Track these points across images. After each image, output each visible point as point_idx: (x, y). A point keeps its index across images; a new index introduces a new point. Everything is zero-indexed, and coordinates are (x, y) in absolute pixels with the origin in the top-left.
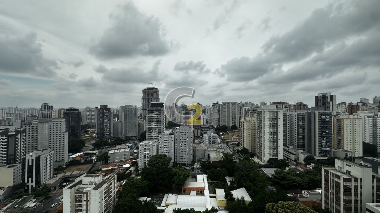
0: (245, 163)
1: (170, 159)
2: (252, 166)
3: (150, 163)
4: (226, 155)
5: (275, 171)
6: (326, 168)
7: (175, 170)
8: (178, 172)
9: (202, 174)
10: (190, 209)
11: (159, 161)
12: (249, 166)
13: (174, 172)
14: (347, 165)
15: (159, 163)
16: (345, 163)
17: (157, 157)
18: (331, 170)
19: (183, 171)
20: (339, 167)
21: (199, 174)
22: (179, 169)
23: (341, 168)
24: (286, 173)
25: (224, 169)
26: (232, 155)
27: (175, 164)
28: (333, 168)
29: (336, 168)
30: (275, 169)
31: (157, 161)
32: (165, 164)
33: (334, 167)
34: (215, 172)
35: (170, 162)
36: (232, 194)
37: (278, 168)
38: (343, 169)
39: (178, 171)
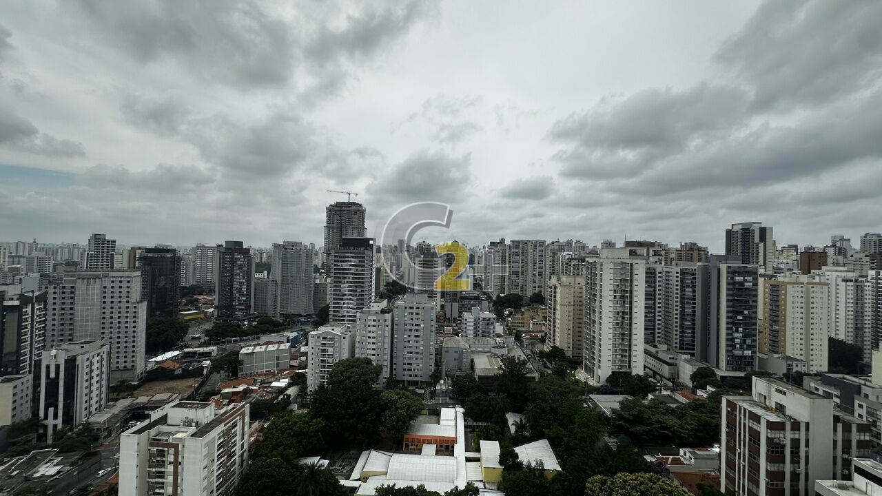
0: (552, 382)
1: (379, 369)
2: (567, 390)
3: (332, 378)
4: (509, 362)
5: (620, 402)
6: (731, 398)
7: (391, 395)
8: (396, 401)
9: (454, 407)
10: (415, 487)
11: (352, 373)
12: (560, 389)
13: (386, 401)
14: (777, 390)
15: (353, 379)
16: (774, 386)
17: (347, 363)
18: (743, 401)
19: (407, 397)
20: (760, 394)
21: (446, 405)
22: (398, 394)
23: (765, 397)
24: (645, 406)
25: (502, 396)
26: (524, 363)
27: (393, 382)
28: (747, 398)
29: (754, 396)
30: (620, 398)
31: (349, 374)
32: (366, 382)
33: (751, 395)
34: (481, 402)
35: (378, 375)
36: (517, 454)
37: (629, 394)
38: (770, 399)
39: (396, 397)
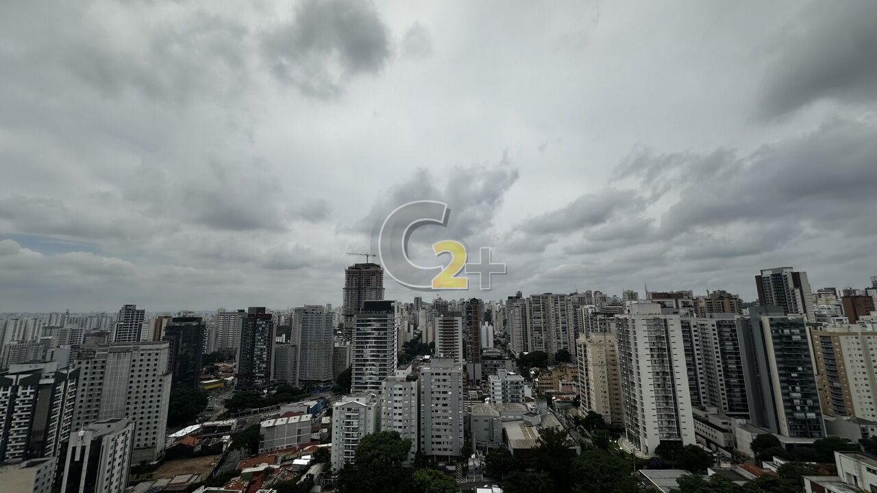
0: (599, 457)
1: (408, 443)
2: (616, 467)
3: (359, 455)
4: (547, 433)
5: (678, 480)
6: (814, 479)
7: (421, 475)
8: (429, 482)
9: (490, 487)
11: (381, 450)
12: (608, 466)
13: (419, 483)
14: (869, 470)
15: (381, 457)
16: (864, 466)
17: (375, 439)
18: (830, 482)
19: (441, 478)
20: (848, 474)
21: (481, 486)
22: (430, 474)
23: (855, 477)
24: (708, 485)
25: (543, 474)
26: (563, 435)
27: (423, 459)
28: (834, 478)
29: (842, 477)
30: (678, 473)
31: (377, 451)
32: (395, 459)
33: (837, 475)
34: (521, 482)
35: (407, 452)
37: (687, 468)
38: (862, 481)
39: (428, 478)
